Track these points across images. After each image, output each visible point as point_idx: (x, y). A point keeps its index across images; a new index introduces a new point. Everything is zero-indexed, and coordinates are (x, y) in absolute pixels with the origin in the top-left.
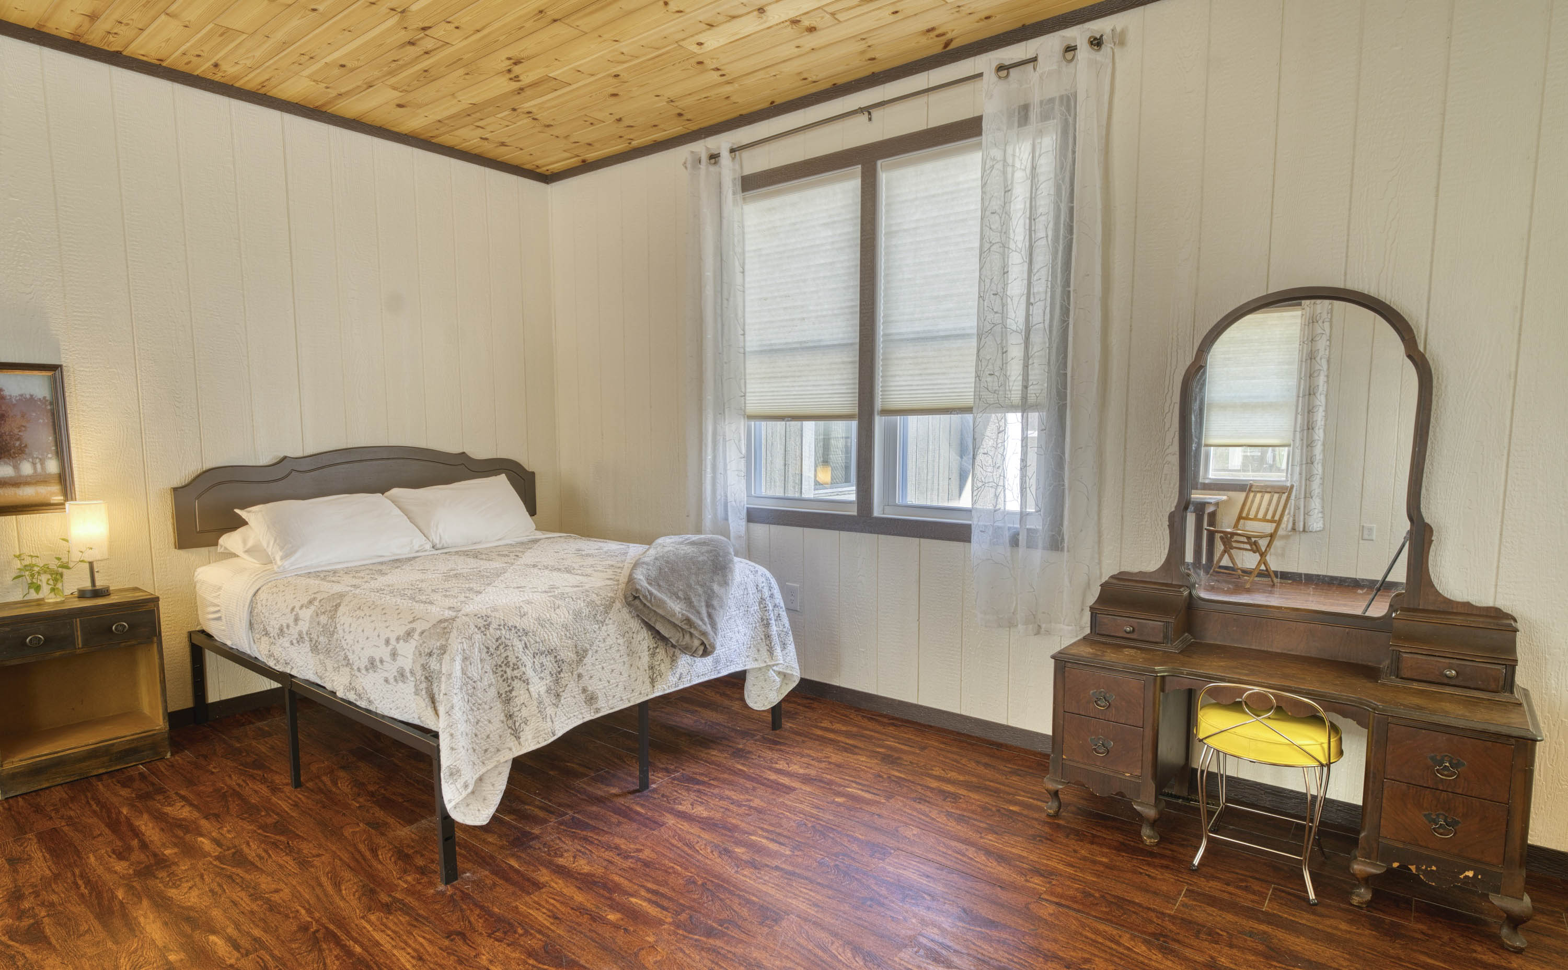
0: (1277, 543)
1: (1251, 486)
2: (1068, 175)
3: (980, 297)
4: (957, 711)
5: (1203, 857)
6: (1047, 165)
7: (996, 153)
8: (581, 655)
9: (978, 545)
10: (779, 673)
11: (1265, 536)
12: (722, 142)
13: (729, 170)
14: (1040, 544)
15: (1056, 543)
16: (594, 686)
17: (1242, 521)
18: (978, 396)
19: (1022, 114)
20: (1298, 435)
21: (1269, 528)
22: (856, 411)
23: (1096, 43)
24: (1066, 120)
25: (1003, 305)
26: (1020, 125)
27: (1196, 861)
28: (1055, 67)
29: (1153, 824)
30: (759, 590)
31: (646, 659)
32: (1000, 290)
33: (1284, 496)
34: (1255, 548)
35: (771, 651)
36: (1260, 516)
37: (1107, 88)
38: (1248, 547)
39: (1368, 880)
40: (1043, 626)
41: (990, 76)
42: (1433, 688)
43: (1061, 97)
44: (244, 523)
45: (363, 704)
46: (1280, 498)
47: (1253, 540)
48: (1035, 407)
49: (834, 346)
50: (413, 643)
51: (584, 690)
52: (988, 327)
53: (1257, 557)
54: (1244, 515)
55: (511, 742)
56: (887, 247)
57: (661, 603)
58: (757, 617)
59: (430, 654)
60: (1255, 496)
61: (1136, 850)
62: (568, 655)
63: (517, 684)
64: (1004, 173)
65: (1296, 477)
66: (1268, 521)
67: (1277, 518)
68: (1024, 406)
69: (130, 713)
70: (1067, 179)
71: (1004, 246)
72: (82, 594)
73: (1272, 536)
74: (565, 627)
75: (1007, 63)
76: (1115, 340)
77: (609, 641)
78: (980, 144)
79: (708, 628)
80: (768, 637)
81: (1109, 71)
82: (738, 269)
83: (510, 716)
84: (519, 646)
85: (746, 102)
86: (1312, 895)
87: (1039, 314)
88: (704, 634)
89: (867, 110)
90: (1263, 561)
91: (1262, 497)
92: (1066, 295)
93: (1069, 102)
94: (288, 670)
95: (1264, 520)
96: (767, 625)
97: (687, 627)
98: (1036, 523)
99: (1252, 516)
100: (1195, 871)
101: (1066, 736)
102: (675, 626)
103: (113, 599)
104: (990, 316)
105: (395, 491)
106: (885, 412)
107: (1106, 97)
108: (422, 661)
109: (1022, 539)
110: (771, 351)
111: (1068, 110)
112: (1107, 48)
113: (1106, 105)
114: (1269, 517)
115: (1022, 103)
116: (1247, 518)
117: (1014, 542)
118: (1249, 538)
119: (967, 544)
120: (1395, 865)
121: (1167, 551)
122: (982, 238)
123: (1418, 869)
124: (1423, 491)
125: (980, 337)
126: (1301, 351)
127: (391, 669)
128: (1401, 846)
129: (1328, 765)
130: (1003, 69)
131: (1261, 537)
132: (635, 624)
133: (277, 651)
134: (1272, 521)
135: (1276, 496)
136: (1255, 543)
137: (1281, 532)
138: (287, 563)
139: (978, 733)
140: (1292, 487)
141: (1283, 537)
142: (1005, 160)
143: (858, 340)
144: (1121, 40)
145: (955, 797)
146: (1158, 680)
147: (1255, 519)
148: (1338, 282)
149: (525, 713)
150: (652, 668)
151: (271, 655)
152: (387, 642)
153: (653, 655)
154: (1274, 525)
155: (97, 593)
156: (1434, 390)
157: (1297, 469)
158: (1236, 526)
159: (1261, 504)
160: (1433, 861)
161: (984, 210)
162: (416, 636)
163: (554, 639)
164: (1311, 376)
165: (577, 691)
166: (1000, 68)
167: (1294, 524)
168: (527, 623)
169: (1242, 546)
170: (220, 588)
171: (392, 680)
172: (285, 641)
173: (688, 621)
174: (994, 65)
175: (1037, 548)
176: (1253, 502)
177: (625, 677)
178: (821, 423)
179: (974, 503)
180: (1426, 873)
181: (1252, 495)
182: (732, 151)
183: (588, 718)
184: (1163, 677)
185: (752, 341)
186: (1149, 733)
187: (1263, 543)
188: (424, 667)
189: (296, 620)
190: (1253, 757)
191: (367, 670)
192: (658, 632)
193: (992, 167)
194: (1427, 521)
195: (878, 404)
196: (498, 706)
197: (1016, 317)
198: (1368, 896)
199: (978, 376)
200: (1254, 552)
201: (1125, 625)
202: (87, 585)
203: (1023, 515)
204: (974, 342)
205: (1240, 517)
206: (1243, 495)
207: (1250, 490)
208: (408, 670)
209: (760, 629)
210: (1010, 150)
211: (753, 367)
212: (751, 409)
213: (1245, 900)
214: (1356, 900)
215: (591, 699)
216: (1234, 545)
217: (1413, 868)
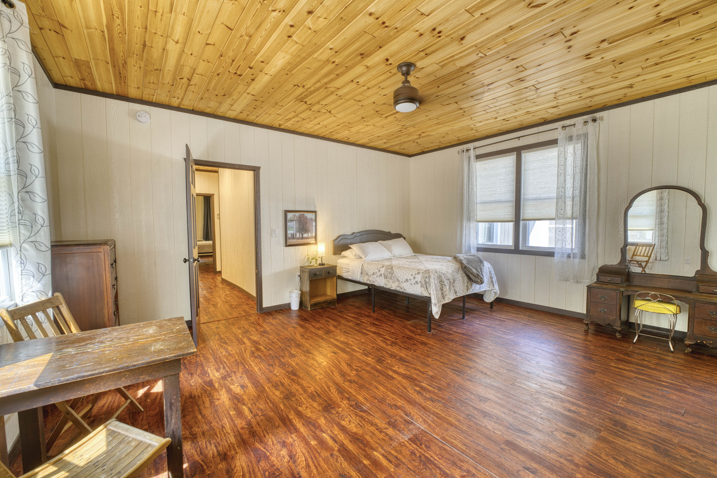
0: (649, 264)
1: (638, 244)
2: (585, 155)
3: (557, 188)
4: (548, 306)
5: (637, 340)
6: (579, 152)
7: (561, 148)
8: (454, 281)
9: (556, 258)
10: (494, 292)
11: (645, 261)
12: (471, 146)
13: (472, 153)
14: (578, 257)
15: (583, 257)
16: (457, 289)
17: (634, 256)
18: (557, 215)
19: (570, 138)
20: (657, 226)
21: (646, 259)
22: (514, 219)
23: (594, 120)
24: (585, 141)
25: (565, 190)
26: (569, 141)
27: (635, 341)
28: (581, 127)
29: (620, 332)
30: (489, 269)
31: (466, 284)
32: (564, 186)
33: (651, 248)
34: (641, 265)
35: (493, 285)
36: (642, 254)
37: (598, 132)
38: (637, 265)
39: (690, 346)
40: (579, 280)
41: (560, 129)
42: (710, 295)
43: (583, 134)
44: (350, 248)
45: (401, 290)
46: (649, 249)
47: (639, 263)
48: (576, 218)
49: (506, 201)
50: (420, 275)
51: (455, 290)
52: (560, 196)
53: (641, 269)
54: (635, 254)
55: (443, 300)
56: (524, 174)
57: (471, 270)
58: (489, 276)
59: (426, 278)
60: (639, 248)
61: (615, 339)
62: (451, 280)
63: (444, 286)
64: (565, 154)
65: (657, 241)
66: (645, 256)
67: (649, 255)
68: (573, 218)
69: (325, 294)
70: (585, 156)
71: (565, 174)
72: (320, 265)
73: (647, 262)
74: (451, 274)
75: (565, 125)
76: (602, 200)
77: (460, 278)
78: (557, 146)
79: (482, 277)
80: (492, 281)
81: (598, 127)
82: (475, 180)
83: (442, 294)
84: (444, 277)
85: (478, 135)
86: (672, 349)
87: (577, 192)
88: (481, 278)
89: (519, 138)
90: (644, 270)
91: (642, 248)
92: (586, 187)
93: (586, 135)
94: (374, 283)
95: (643, 256)
96: (492, 278)
97: (477, 276)
98: (576, 251)
99: (638, 254)
100: (635, 343)
101: (591, 308)
102: (474, 276)
103: (325, 266)
104: (561, 193)
105: (379, 241)
106: (523, 220)
107: (598, 135)
108: (424, 279)
109: (571, 256)
110: (484, 203)
111: (585, 138)
112: (598, 122)
113: (598, 137)
114: (645, 255)
115: (570, 135)
116: (636, 255)
117: (569, 256)
118: (638, 262)
119: (552, 257)
120: (699, 341)
121: (620, 259)
122: (558, 172)
123: (706, 342)
124: (705, 241)
125: (557, 199)
126: (657, 197)
127: (413, 281)
128: (700, 336)
129: (676, 315)
130: (564, 127)
131: (643, 262)
132: (464, 275)
133: (370, 279)
134: (647, 256)
135: (648, 248)
136: (641, 264)
137: (650, 261)
138: (366, 258)
139: (555, 312)
140: (655, 244)
141: (651, 262)
142: (565, 151)
143: (515, 200)
144: (602, 119)
145: (555, 325)
146: (621, 292)
147: (640, 255)
148: (675, 184)
149: (446, 293)
150: (467, 286)
151: (368, 280)
152: (412, 275)
153: (468, 283)
154: (647, 258)
155: (323, 264)
156: (708, 213)
157: (657, 238)
158: (632, 258)
159: (642, 250)
160: (711, 340)
161: (558, 165)
162: (421, 273)
163: (449, 277)
164: (661, 205)
165: (453, 290)
166: (563, 127)
167: (656, 258)
168: (443, 272)
169: (635, 265)
170: (349, 264)
171: (413, 284)
172: (375, 276)
173: (478, 274)
174: (561, 126)
175: (577, 258)
176: (638, 249)
177: (462, 288)
178: (489, 223)
179: (556, 245)
180: (709, 343)
181: (638, 247)
182: (474, 148)
183: (456, 297)
184: (623, 291)
185: (479, 200)
186: (618, 307)
187: (644, 264)
188: (425, 280)
189: (379, 271)
190: (653, 311)
191: (405, 282)
192: (469, 277)
193: (561, 153)
194: (707, 249)
195: (521, 218)
196: (440, 291)
197: (569, 193)
198: (691, 350)
199: (557, 210)
200: (640, 267)
201: (608, 279)
202: (321, 262)
203: (572, 249)
204: (555, 200)
205: (633, 255)
206: (634, 247)
207: (637, 245)
208: (419, 282)
209: (490, 279)
210: (566, 147)
211: (479, 207)
212: (478, 219)
213: (652, 350)
214: (686, 351)
215: (456, 293)
216: (631, 264)
217: (705, 342)
